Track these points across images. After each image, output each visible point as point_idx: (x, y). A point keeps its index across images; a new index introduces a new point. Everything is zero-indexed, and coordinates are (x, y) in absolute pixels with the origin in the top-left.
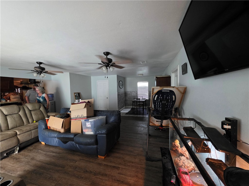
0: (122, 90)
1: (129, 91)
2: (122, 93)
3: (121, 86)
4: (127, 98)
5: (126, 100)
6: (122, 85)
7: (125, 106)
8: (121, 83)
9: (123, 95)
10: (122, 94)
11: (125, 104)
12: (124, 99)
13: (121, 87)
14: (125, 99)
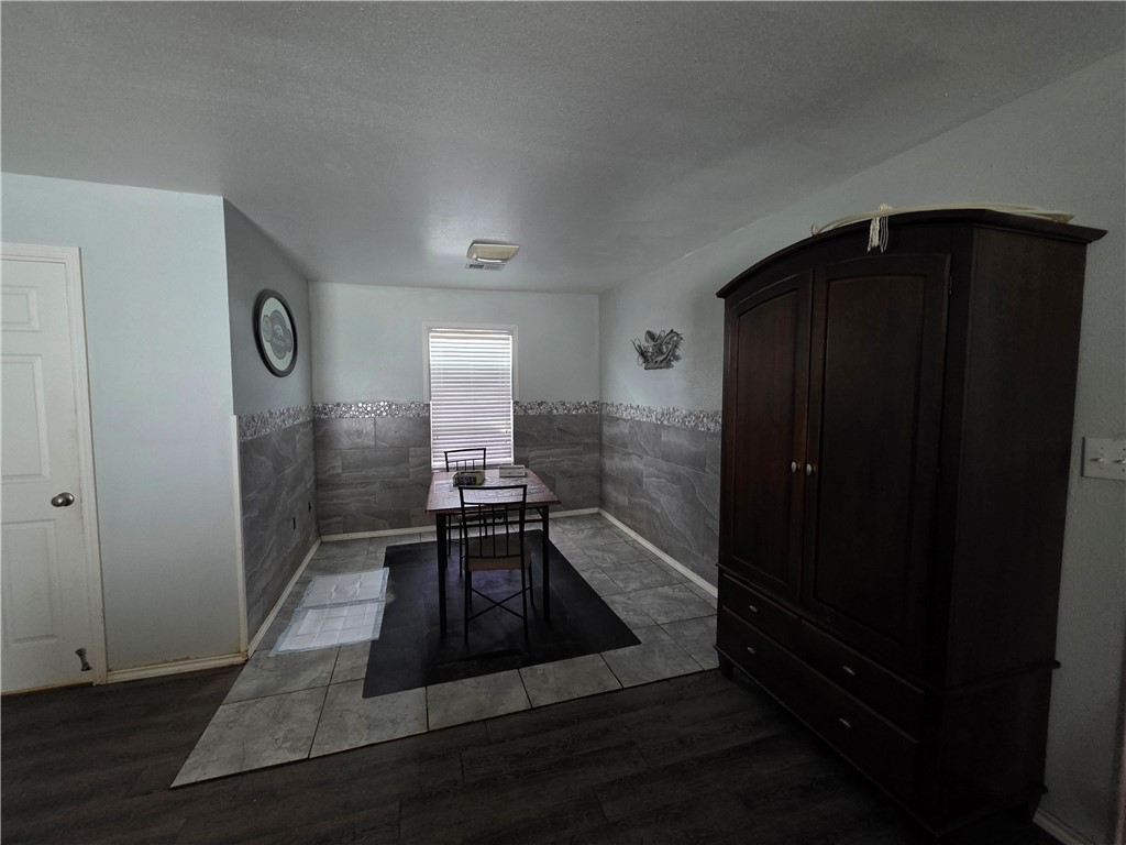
0: (288, 396)
1: (348, 401)
2: (290, 422)
3: (280, 353)
4: (337, 466)
5: (322, 484)
6: (290, 342)
7: (319, 534)
8: (275, 316)
9: (302, 441)
10: (288, 434)
11: (319, 518)
12: (309, 474)
13: (281, 364)
14: (316, 473)
